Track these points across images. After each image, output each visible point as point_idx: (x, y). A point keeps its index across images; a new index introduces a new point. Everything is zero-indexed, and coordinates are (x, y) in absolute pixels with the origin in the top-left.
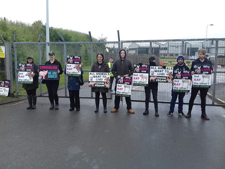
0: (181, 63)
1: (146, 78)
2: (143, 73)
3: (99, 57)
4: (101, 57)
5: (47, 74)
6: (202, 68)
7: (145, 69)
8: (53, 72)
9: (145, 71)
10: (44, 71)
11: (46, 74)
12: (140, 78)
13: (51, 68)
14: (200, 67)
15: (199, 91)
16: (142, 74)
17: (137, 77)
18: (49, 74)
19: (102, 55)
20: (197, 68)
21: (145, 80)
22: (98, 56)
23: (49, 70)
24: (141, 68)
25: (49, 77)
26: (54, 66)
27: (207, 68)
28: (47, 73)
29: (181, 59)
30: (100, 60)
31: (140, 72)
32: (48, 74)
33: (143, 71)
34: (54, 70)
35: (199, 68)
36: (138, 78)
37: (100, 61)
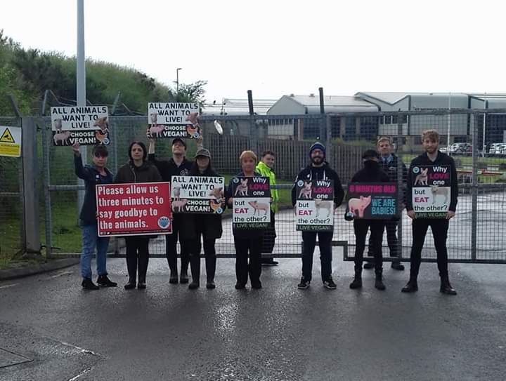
0: (320, 160)
1: (264, 209)
2: (257, 196)
3: (134, 150)
4: (139, 150)
5: (370, 206)
6: (430, 172)
7: (261, 188)
8: (385, 201)
9: (262, 193)
10: (361, 197)
11: (366, 206)
12: (251, 209)
13: (381, 191)
14: (427, 169)
15: (429, 227)
16: (255, 199)
17: (243, 207)
18: (375, 203)
19: (141, 144)
20: (420, 173)
22: (133, 148)
23: (374, 195)
24: (253, 187)
25: (374, 212)
26: (388, 185)
27: (442, 173)
28: (369, 203)
29: (318, 150)
30: (138, 158)
31: (251, 195)
32: (371, 204)
33: (257, 193)
34: (388, 194)
35: (425, 172)
36: (246, 209)
37: (137, 160)
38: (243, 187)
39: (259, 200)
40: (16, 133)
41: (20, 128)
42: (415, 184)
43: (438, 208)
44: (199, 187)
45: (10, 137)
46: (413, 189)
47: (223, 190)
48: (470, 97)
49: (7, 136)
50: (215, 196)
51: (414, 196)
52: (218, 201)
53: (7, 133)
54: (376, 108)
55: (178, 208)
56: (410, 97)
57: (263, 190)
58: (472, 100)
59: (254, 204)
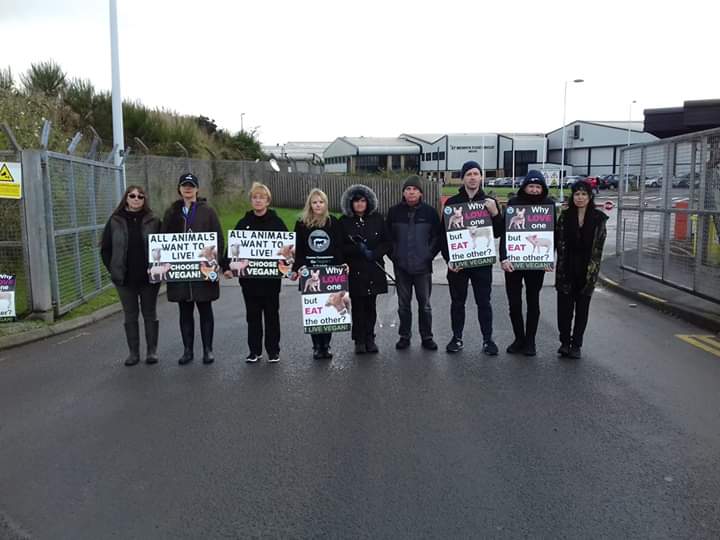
1: (546, 246)
2: (536, 230)
7: (542, 220)
9: (543, 226)
12: (529, 246)
16: (533, 233)
17: (518, 243)
21: (543, 251)
24: (531, 218)
31: (528, 228)
36: (523, 246)
38: (520, 219)
39: (540, 235)
40: (15, 170)
41: (20, 164)
42: (449, 228)
43: (481, 254)
44: (184, 246)
45: (7, 175)
46: (448, 234)
47: (216, 249)
48: (499, 136)
49: (4, 174)
50: (206, 257)
51: (450, 242)
52: (210, 263)
53: (4, 170)
54: (419, 148)
55: (158, 275)
56: (447, 137)
57: (544, 222)
58: (501, 138)
59: (533, 240)
